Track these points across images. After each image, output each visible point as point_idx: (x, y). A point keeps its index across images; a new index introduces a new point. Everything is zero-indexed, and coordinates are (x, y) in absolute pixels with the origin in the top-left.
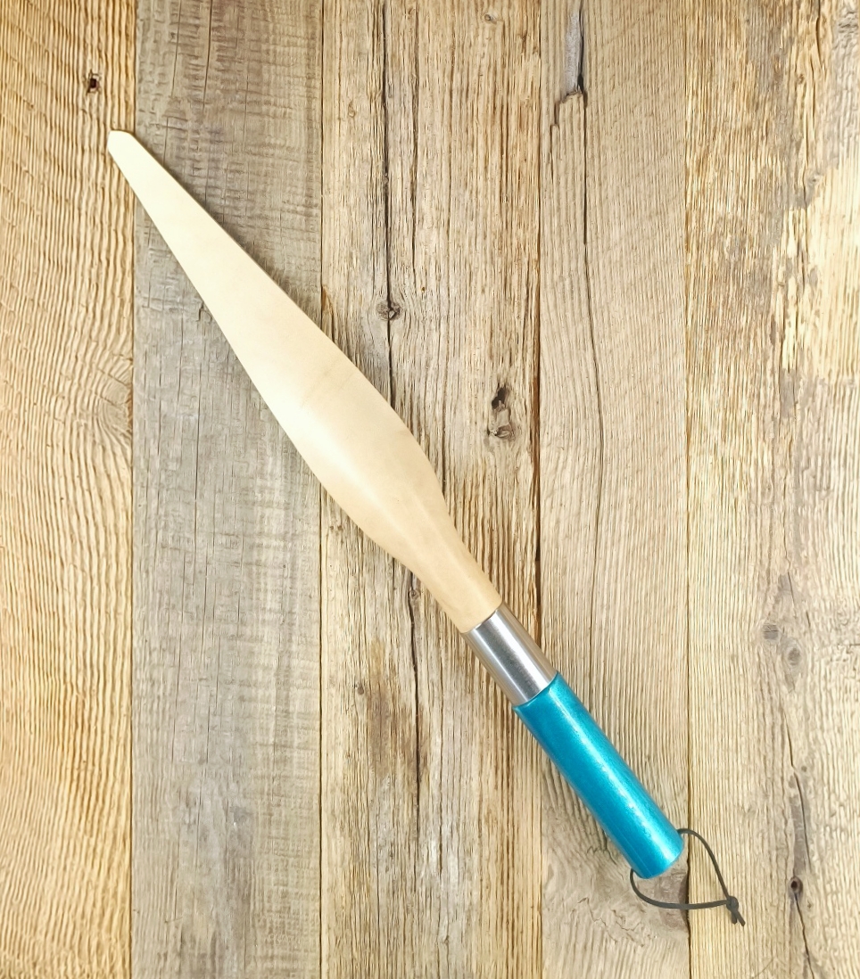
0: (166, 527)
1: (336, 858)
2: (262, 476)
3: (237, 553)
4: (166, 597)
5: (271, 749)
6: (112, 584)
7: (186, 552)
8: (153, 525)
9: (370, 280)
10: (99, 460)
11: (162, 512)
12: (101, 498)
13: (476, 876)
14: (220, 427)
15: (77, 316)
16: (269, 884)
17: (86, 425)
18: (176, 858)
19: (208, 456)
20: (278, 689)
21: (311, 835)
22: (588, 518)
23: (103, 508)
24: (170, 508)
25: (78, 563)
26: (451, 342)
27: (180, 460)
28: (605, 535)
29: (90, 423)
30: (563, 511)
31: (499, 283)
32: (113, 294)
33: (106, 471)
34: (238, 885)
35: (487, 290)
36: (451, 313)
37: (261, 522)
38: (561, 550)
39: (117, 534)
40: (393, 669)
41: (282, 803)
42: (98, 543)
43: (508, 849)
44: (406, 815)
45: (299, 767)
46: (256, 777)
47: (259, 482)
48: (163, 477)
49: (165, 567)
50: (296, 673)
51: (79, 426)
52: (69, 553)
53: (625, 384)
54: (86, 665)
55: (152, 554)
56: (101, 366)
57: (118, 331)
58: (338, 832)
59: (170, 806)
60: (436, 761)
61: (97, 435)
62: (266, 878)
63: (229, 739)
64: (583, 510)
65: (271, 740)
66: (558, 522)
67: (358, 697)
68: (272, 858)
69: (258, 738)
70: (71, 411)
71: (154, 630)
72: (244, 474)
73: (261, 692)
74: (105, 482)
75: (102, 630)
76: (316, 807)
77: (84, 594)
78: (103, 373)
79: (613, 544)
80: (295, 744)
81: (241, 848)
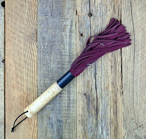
0: (44, 61)
1: (80, 131)
2: (64, 49)
3: (59, 66)
4: (44, 75)
5: (66, 108)
6: (33, 72)
7: (49, 66)
8: (42, 60)
9: (86, 8)
10: (30, 46)
11: (43, 57)
12: (31, 54)
13: (109, 135)
14: (55, 39)
15: (26, 16)
16: (66, 136)
17: (28, 39)
18: (47, 130)
19: (53, 45)
20: (68, 95)
21: (75, 126)
22: (132, 57)
23: (31, 56)
24: (45, 57)
25: (26, 67)
26: (103, 21)
27: (47, 46)
28: (136, 61)
29: (28, 38)
30: (127, 56)
31: (113, 9)
32: (33, 11)
33: (32, 48)
34: (60, 136)
35: (110, 10)
36: (103, 15)
37: (64, 59)
38: (126, 64)
39: (34, 61)
40: (92, 90)
41: (69, 119)
42: (30, 63)
43: (116, 129)
44: (95, 121)
45: (72, 111)
46: (63, 113)
47: (63, 51)
48: (44, 50)
49: (44, 69)
50: (71, 91)
51: (26, 39)
52: (24, 65)
53: (139, 29)
54: (28, 89)
55: (41, 66)
56: (31, 26)
57: (34, 19)
58: (80, 125)
59: (46, 119)
60: (101, 110)
61: (30, 41)
62: (66, 135)
63: (58, 105)
64: (131, 56)
65: (66, 105)
66: (126, 58)
67: (84, 96)
68: (67, 130)
69: (64, 105)
70: (24, 36)
71: (42, 82)
72: (60, 49)
73: (64, 95)
74: (32, 50)
75: (31, 82)
76: (76, 120)
77: (28, 74)
78: (31, 27)
79: (137, 63)
80: (71, 106)
81: (60, 128)
